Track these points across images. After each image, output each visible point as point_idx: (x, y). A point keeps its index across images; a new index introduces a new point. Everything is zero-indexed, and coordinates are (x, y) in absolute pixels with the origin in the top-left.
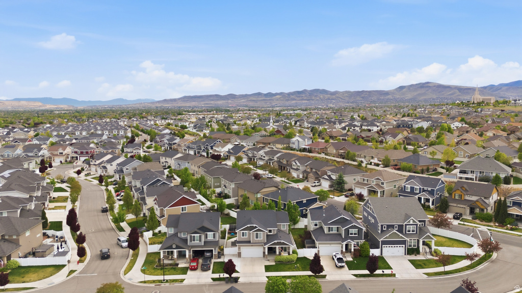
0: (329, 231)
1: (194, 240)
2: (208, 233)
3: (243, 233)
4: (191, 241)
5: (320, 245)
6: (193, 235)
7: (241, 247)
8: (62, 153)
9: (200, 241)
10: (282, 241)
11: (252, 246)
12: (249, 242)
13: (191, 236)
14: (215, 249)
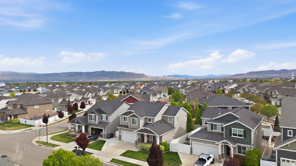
0: (212, 129)
1: (91, 119)
2: (103, 115)
3: (124, 117)
4: (90, 120)
5: (193, 142)
6: (91, 114)
7: (121, 131)
8: (140, 88)
9: (95, 120)
10: (149, 129)
11: (129, 131)
12: (127, 127)
13: (90, 115)
14: (104, 129)
